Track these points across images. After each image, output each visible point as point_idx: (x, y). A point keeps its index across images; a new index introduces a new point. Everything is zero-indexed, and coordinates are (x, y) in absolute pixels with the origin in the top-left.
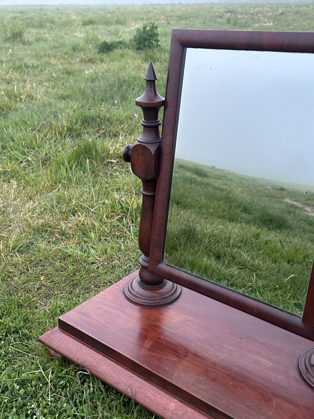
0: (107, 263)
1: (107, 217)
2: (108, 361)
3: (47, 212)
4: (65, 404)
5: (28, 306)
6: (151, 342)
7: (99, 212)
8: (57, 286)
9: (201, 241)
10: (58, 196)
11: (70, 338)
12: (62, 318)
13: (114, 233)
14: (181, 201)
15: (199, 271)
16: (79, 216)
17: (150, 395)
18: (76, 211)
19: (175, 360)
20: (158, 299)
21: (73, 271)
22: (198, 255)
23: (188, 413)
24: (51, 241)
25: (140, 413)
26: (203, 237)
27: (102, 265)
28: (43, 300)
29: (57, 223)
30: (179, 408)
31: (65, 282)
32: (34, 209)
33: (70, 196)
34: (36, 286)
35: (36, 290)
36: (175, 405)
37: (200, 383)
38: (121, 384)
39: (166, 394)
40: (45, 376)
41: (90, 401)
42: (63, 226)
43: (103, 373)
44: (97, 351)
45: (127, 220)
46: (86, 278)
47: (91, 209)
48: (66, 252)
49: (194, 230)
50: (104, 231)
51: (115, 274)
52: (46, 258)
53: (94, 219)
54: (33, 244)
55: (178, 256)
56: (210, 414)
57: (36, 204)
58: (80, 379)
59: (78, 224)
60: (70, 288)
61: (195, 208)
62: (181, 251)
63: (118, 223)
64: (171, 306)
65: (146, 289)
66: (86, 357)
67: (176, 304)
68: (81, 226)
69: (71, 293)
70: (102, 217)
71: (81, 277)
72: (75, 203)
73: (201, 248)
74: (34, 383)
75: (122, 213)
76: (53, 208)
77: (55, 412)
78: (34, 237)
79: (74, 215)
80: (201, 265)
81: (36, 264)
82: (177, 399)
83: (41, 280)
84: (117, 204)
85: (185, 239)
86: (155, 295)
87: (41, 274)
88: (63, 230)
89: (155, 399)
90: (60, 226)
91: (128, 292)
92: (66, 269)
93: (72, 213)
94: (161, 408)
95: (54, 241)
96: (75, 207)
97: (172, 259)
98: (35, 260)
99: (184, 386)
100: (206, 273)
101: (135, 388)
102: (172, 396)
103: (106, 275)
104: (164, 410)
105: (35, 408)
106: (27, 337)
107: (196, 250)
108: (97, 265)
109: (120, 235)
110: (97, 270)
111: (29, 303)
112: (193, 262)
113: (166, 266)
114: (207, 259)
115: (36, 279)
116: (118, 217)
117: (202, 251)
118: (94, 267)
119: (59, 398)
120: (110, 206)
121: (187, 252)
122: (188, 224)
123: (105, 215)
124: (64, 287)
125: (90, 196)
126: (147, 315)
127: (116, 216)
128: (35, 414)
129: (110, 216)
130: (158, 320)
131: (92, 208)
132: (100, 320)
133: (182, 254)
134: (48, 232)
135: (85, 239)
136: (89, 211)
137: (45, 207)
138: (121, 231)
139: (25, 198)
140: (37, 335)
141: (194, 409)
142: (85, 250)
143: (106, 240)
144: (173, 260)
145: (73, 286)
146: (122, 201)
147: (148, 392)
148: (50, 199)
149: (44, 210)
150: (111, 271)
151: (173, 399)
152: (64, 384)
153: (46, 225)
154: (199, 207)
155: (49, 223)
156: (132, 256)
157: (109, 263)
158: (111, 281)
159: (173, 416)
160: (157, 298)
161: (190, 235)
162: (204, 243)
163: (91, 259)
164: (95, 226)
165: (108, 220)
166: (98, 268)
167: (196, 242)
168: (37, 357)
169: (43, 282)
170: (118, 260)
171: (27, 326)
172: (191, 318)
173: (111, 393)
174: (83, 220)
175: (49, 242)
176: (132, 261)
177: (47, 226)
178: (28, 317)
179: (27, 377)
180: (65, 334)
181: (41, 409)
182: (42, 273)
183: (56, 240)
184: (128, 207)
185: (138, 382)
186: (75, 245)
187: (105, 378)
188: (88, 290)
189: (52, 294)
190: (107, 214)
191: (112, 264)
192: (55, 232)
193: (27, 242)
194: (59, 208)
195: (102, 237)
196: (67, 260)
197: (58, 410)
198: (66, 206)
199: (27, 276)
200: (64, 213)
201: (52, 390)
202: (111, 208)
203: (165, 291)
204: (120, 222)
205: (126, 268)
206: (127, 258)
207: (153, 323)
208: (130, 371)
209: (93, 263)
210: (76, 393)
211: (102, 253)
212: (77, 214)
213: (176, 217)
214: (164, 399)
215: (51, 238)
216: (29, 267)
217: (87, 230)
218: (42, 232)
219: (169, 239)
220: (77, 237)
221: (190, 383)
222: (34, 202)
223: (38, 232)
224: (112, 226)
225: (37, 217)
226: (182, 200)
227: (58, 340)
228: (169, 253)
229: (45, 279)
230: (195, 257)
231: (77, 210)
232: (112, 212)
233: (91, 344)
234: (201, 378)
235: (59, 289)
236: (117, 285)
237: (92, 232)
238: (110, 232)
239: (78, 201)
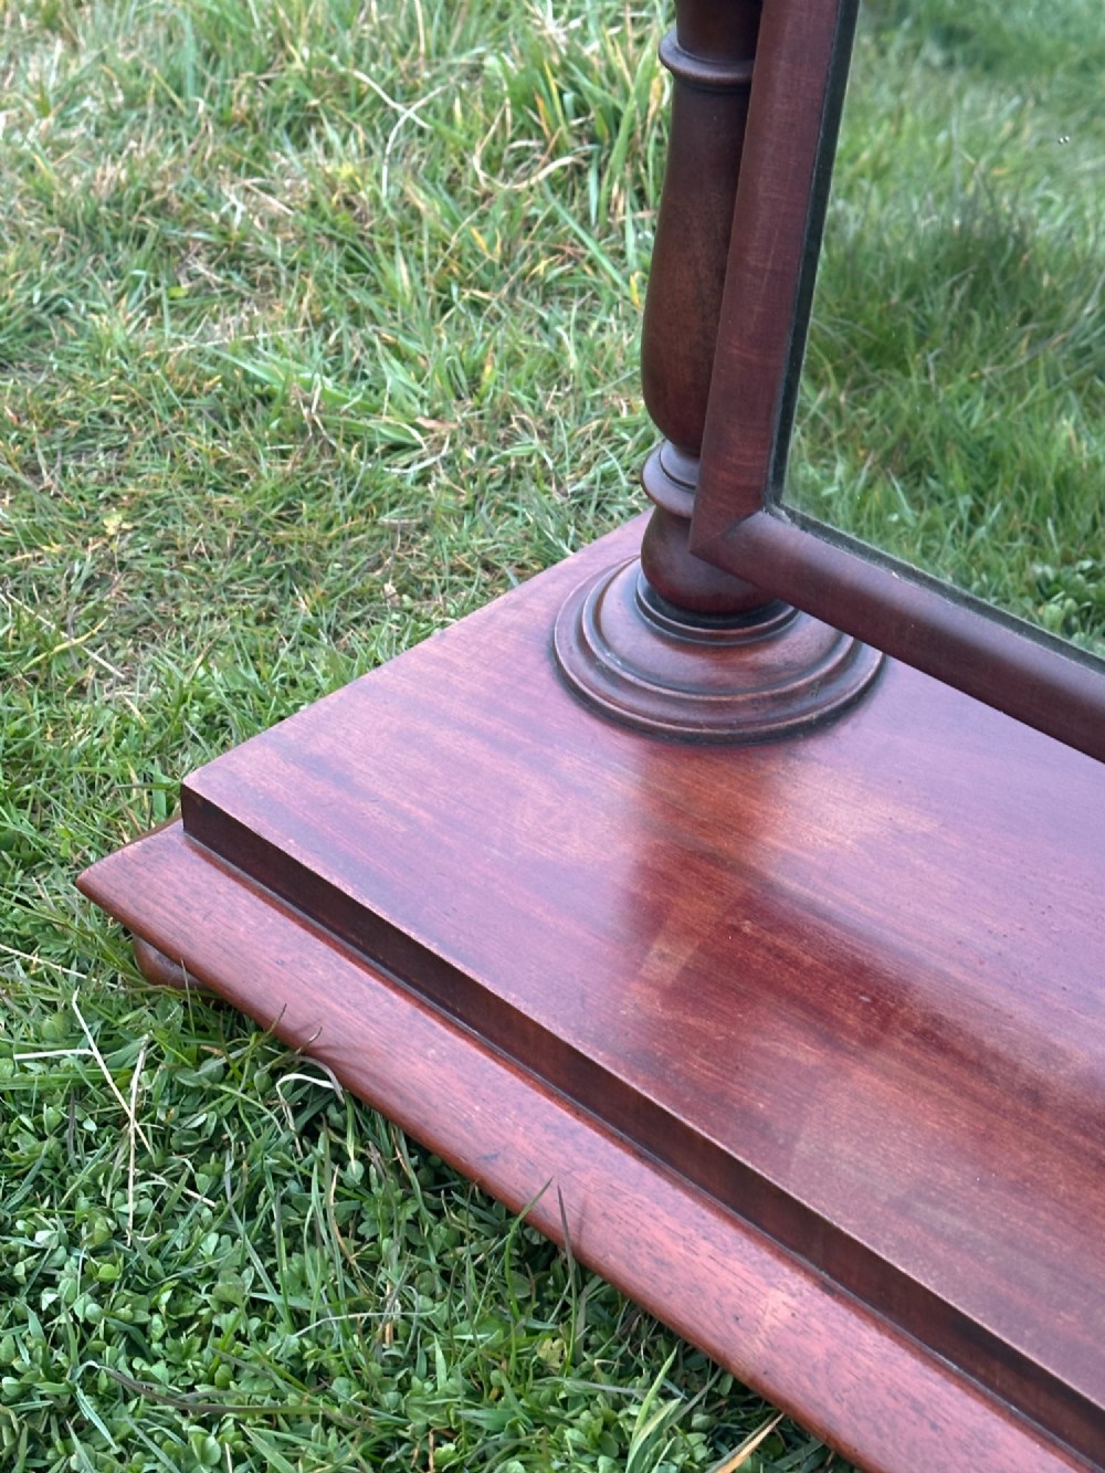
0: (479, 453)
1: (491, 163)
2: (444, 1038)
3: (144, 117)
4: (213, 1238)
5: (35, 680)
6: (685, 954)
7: (444, 128)
8: (193, 574)
9: (1055, 312)
10: (210, 14)
11: (242, 890)
12: (203, 783)
13: (526, 265)
14: (968, 22)
15: (1020, 499)
16: (328, 150)
17: (661, 1236)
18: (313, 119)
19: (813, 1060)
20: (744, 704)
21: (286, 490)
22: (1027, 400)
23: (859, 1356)
24: (165, 302)
25: (605, 1314)
26: (1070, 286)
27: (448, 462)
28: (114, 651)
29: (199, 190)
30: (814, 1322)
31: (236, 552)
32: (70, 95)
33: (275, 19)
34: (77, 568)
35: (76, 589)
36: (793, 1303)
37: (936, 1204)
38: (507, 1161)
39: (746, 1242)
40: (109, 1079)
41: (344, 1233)
42: (234, 208)
43: (414, 1096)
44: (390, 974)
45: (610, 183)
46: (351, 534)
47: (399, 107)
48: (245, 372)
49: (1019, 240)
50: (468, 250)
51: (519, 521)
52: (134, 405)
53: (415, 173)
54: (61, 312)
55: (905, 406)
56: (981, 1371)
57: (85, 60)
58: (296, 1111)
59: (323, 200)
60: (266, 592)
61: (1053, 67)
62: (927, 374)
63: (554, 203)
64: (817, 748)
65: (683, 644)
66: (327, 1000)
67: (846, 731)
68: (335, 212)
69: (270, 619)
70: (463, 162)
71: (329, 526)
72: (309, 65)
73: (1052, 351)
74: (50, 1114)
75: (579, 138)
76: (179, 92)
77: (155, 1278)
78: (72, 273)
79: (301, 144)
80: (1037, 464)
81: (78, 438)
82: (807, 1273)
83: (104, 534)
84: (553, 83)
85: (958, 294)
86: (728, 676)
87: (107, 500)
88: (235, 234)
89: (685, 1258)
90: (217, 209)
91: (576, 649)
92: (246, 477)
93: (289, 127)
94: (716, 1313)
95: (183, 303)
96: (307, 93)
97: (868, 419)
98: (74, 415)
99: (849, 1216)
100: (1062, 511)
101: (581, 1192)
102: (780, 1255)
103: (466, 525)
104: (734, 1327)
105: (53, 1252)
106: (26, 853)
107: (1020, 369)
108: (421, 460)
109: (561, 276)
110: (419, 489)
111: (38, 666)
112: (992, 445)
113: (796, 529)
114: (1076, 426)
115: (80, 525)
116: (553, 167)
117: (1054, 378)
118: (400, 471)
119: (180, 1202)
120: (512, 94)
121: (963, 379)
122: (985, 202)
123: (479, 150)
124: (231, 581)
125: (395, 23)
126: (673, 793)
127: (544, 158)
128: (50, 1282)
129: (508, 159)
130: (738, 824)
131: (409, 95)
132: (406, 805)
133: (927, 394)
134: (148, 245)
135: (359, 297)
136: (391, 119)
137: (134, 82)
138: (570, 258)
139: (23, 18)
140: (76, 850)
141: (894, 1336)
142: (357, 363)
143: (476, 306)
144: (876, 428)
145: (280, 577)
146: (586, 67)
147: (648, 1221)
148: (162, 32)
149: (130, 104)
150: (500, 498)
151: (786, 1270)
152: (212, 1126)
153: (137, 201)
154: (1076, 60)
155: (157, 185)
156: (624, 414)
157: (490, 454)
158: (492, 559)
159: (778, 1360)
160: (740, 698)
161: (988, 274)
162: (1074, 321)
163: (384, 427)
164: (416, 215)
165: (497, 182)
166: (423, 478)
167: (1025, 319)
168: (73, 972)
169: (115, 546)
170: (541, 434)
171: (28, 792)
172: (927, 825)
173: (456, 1197)
174: (352, 180)
175: (153, 306)
176: (623, 442)
177: (142, 207)
178: (30, 743)
179: (15, 1082)
180: (218, 866)
181: (82, 1255)
182: (115, 495)
183: (194, 293)
184: (619, 104)
185: (601, 1162)
186: (300, 330)
187: (427, 1123)
188: (359, 606)
189: (165, 619)
190: (494, 141)
191: (508, 458)
192: (186, 247)
193: (30, 298)
194: (213, 92)
195: (455, 290)
196: (251, 424)
197: (172, 1266)
198: (256, 83)
199: (27, 506)
200: (243, 124)
201: (145, 1159)
202: (515, 105)
203: (789, 657)
204: (567, 198)
205: (581, 486)
206: (594, 424)
207: (708, 843)
208: (560, 1101)
209: (396, 448)
210: (270, 1185)
211: (448, 390)
212: (319, 136)
213: (923, 141)
214: (738, 1266)
215: (164, 282)
216: (39, 451)
217: (371, 242)
218: (115, 239)
219: (863, 295)
220: (310, 281)
221: (884, 1198)
222: (74, 48)
223: (93, 241)
224: (519, 225)
225: (89, 146)
226: (980, 13)
227: (180, 900)
228: (855, 386)
229: (126, 526)
230: (1005, 414)
231: (315, 109)
232: (523, 131)
233: (353, 937)
234: (947, 1172)
235: (203, 588)
236: (518, 605)
237: (399, 257)
238: (506, 261)
239: (322, 52)
